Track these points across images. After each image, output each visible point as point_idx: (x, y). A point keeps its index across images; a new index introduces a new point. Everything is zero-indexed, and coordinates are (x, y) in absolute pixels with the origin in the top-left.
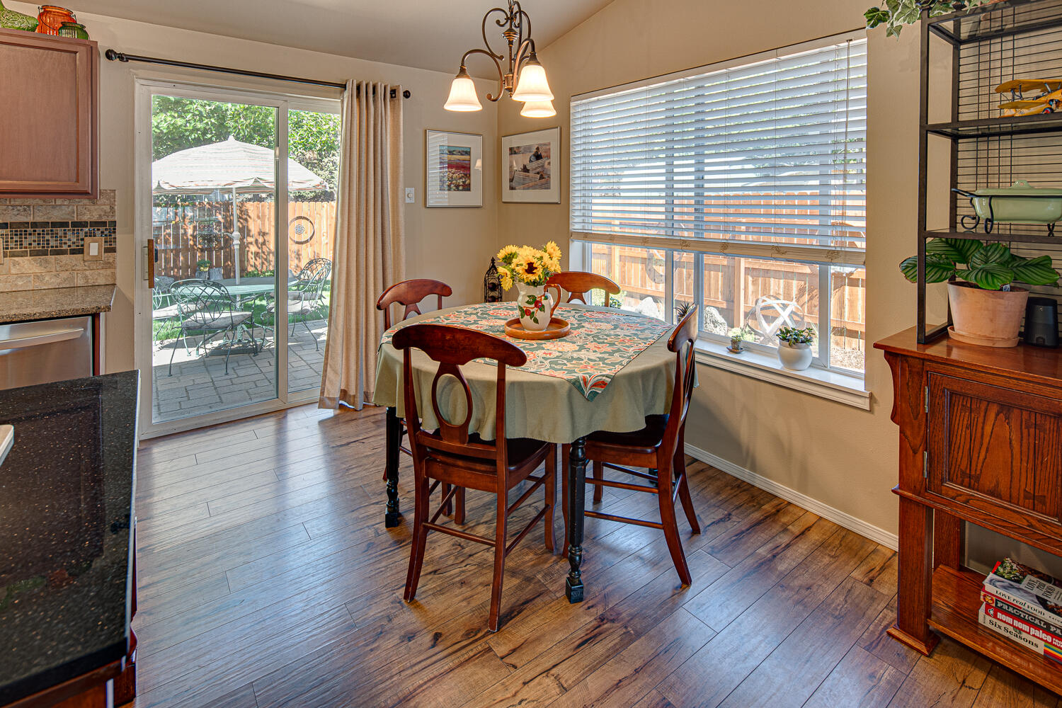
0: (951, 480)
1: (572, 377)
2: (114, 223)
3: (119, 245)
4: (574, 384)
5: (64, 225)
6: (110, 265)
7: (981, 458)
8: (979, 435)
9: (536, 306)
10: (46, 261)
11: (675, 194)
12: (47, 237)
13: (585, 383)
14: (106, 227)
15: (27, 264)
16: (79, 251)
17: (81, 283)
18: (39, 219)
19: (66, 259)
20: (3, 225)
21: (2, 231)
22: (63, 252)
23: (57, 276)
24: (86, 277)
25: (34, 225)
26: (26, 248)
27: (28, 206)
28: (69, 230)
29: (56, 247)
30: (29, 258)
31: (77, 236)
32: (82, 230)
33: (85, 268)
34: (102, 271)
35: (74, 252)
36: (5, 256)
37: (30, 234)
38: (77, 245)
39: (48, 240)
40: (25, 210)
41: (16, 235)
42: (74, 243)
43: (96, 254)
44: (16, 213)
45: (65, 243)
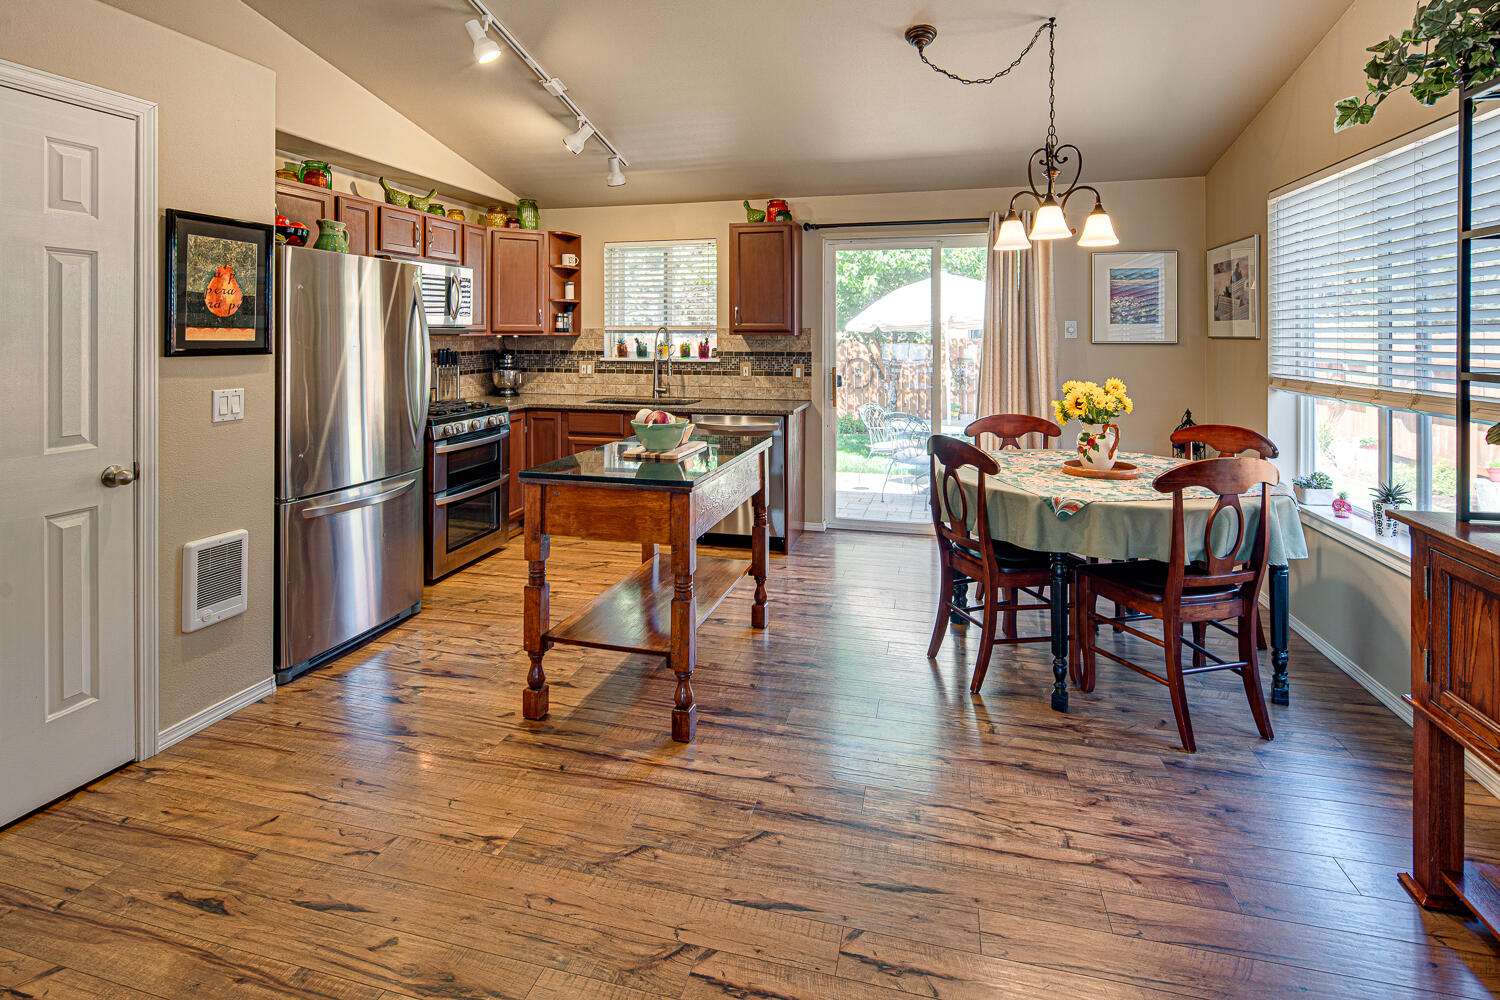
0: (1451, 689)
1: (1046, 495)
2: (810, 354)
3: (813, 371)
4: (1045, 501)
5: (782, 354)
6: (807, 386)
7: (1472, 661)
8: (1470, 632)
9: (1088, 444)
10: (773, 380)
11: (1395, 324)
12: (774, 363)
13: (1057, 502)
14: (805, 357)
15: (763, 381)
16: (790, 374)
17: (791, 397)
18: (769, 350)
19: (783, 379)
20: (751, 354)
21: (751, 358)
22: (779, 374)
23: (778, 391)
24: (794, 393)
25: (767, 354)
26: (762, 370)
27: (764, 340)
28: (785, 358)
29: (778, 370)
30: (764, 377)
31: (789, 363)
32: (792, 359)
33: (794, 386)
34: (803, 390)
35: (787, 374)
36: (752, 375)
37: (764, 361)
38: (789, 370)
39: (774, 365)
40: (762, 343)
41: (758, 361)
42: (787, 368)
43: (799, 376)
44: (758, 345)
45: (783, 368)
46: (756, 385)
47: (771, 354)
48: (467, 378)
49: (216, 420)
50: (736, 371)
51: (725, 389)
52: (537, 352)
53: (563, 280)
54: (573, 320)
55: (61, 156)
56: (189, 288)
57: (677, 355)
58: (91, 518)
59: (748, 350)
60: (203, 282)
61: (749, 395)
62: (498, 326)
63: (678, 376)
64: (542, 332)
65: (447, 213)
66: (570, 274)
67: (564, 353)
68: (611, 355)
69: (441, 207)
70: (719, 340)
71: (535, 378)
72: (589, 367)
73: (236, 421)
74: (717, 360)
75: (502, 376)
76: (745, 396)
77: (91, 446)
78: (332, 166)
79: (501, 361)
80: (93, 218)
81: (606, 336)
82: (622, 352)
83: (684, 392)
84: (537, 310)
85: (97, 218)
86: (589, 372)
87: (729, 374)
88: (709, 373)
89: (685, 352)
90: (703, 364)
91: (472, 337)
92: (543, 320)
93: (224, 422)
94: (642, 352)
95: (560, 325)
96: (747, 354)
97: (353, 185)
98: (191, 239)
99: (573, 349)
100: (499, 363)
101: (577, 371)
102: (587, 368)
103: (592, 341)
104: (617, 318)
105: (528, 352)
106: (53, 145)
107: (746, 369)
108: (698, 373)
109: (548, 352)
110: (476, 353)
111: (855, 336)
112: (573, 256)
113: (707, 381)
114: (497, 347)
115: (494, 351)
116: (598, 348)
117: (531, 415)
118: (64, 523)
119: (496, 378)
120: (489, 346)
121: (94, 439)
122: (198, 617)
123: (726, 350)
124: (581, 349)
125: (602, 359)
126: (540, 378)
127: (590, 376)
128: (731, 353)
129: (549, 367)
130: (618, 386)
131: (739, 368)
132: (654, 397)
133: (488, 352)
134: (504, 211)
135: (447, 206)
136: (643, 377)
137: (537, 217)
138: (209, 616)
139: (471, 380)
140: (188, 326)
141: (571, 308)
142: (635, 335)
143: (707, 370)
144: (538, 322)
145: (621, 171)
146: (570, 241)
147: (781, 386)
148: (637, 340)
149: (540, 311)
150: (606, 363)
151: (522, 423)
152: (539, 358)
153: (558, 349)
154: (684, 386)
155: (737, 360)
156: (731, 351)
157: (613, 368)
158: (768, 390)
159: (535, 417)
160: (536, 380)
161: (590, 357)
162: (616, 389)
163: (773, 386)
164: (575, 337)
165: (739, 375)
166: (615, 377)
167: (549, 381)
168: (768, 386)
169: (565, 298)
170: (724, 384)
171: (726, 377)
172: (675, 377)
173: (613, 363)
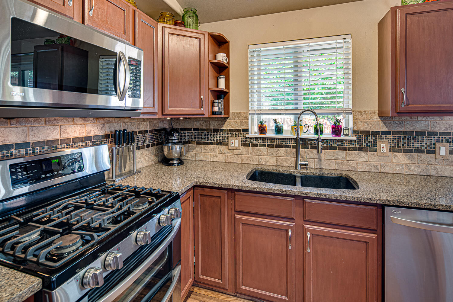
5: (422, 133)
10: (413, 157)
12: (413, 141)
15: (401, 157)
16: (433, 151)
17: (433, 173)
19: (424, 156)
20: (389, 133)
21: (388, 136)
22: (422, 152)
23: (419, 167)
24: (437, 169)
25: (406, 133)
26: (400, 147)
27: (402, 121)
28: (426, 137)
29: (418, 148)
30: (402, 153)
31: (431, 142)
32: (434, 138)
33: (436, 163)
34: (448, 167)
35: (429, 152)
36: (390, 151)
37: (403, 139)
38: (431, 148)
39: (413, 143)
40: (400, 124)
41: (396, 139)
42: (429, 146)
43: (444, 154)
44: (396, 125)
45: (423, 146)
46: (394, 161)
47: (411, 133)
48: (145, 151)
50: (373, 148)
51: (362, 163)
52: (196, 130)
53: (217, 73)
54: (224, 106)
57: (310, 134)
59: (385, 129)
61: (387, 170)
62: (168, 110)
63: (315, 151)
64: (204, 115)
66: (222, 69)
67: (216, 130)
68: (254, 131)
70: (355, 120)
71: (194, 148)
72: (237, 141)
74: (352, 138)
75: (170, 149)
76: (382, 170)
79: (169, 137)
81: (250, 117)
82: (262, 129)
83: (320, 164)
84: (200, 96)
86: (237, 145)
87: (366, 150)
88: (345, 149)
89: (319, 131)
90: (337, 140)
91: (147, 119)
92: (206, 104)
94: (279, 130)
95: (215, 109)
96: (384, 133)
99: (224, 128)
100: (168, 139)
101: (227, 144)
102: (235, 142)
103: (239, 122)
105: (189, 130)
107: (383, 146)
108: (335, 148)
109: (204, 130)
110: (151, 131)
112: (225, 55)
113: (344, 156)
114: (166, 126)
115: (164, 129)
116: (244, 127)
117: (198, 190)
119: (166, 149)
120: (161, 125)
123: (362, 129)
124: (230, 127)
125: (247, 136)
126: (198, 149)
127: (237, 149)
128: (367, 132)
129: (204, 141)
130: (261, 157)
131: (375, 145)
132: (296, 168)
133: (160, 130)
134: (173, 17)
139: (147, 153)
141: (223, 96)
143: (344, 146)
144: (201, 107)
146: (222, 43)
147: (422, 162)
148: (275, 121)
149: (202, 97)
150: (250, 138)
151: (190, 200)
152: (196, 134)
153: (212, 128)
154: (320, 159)
155: (374, 138)
156: (367, 130)
157: (257, 143)
158: (407, 166)
159: (202, 193)
160: (195, 151)
161: (237, 133)
162: (259, 159)
163: (413, 162)
164: (226, 119)
165: (376, 151)
166: (258, 150)
167: (204, 151)
168: (407, 161)
169: (218, 87)
170: (361, 159)
171: (362, 153)
172: (312, 152)
173: (256, 139)
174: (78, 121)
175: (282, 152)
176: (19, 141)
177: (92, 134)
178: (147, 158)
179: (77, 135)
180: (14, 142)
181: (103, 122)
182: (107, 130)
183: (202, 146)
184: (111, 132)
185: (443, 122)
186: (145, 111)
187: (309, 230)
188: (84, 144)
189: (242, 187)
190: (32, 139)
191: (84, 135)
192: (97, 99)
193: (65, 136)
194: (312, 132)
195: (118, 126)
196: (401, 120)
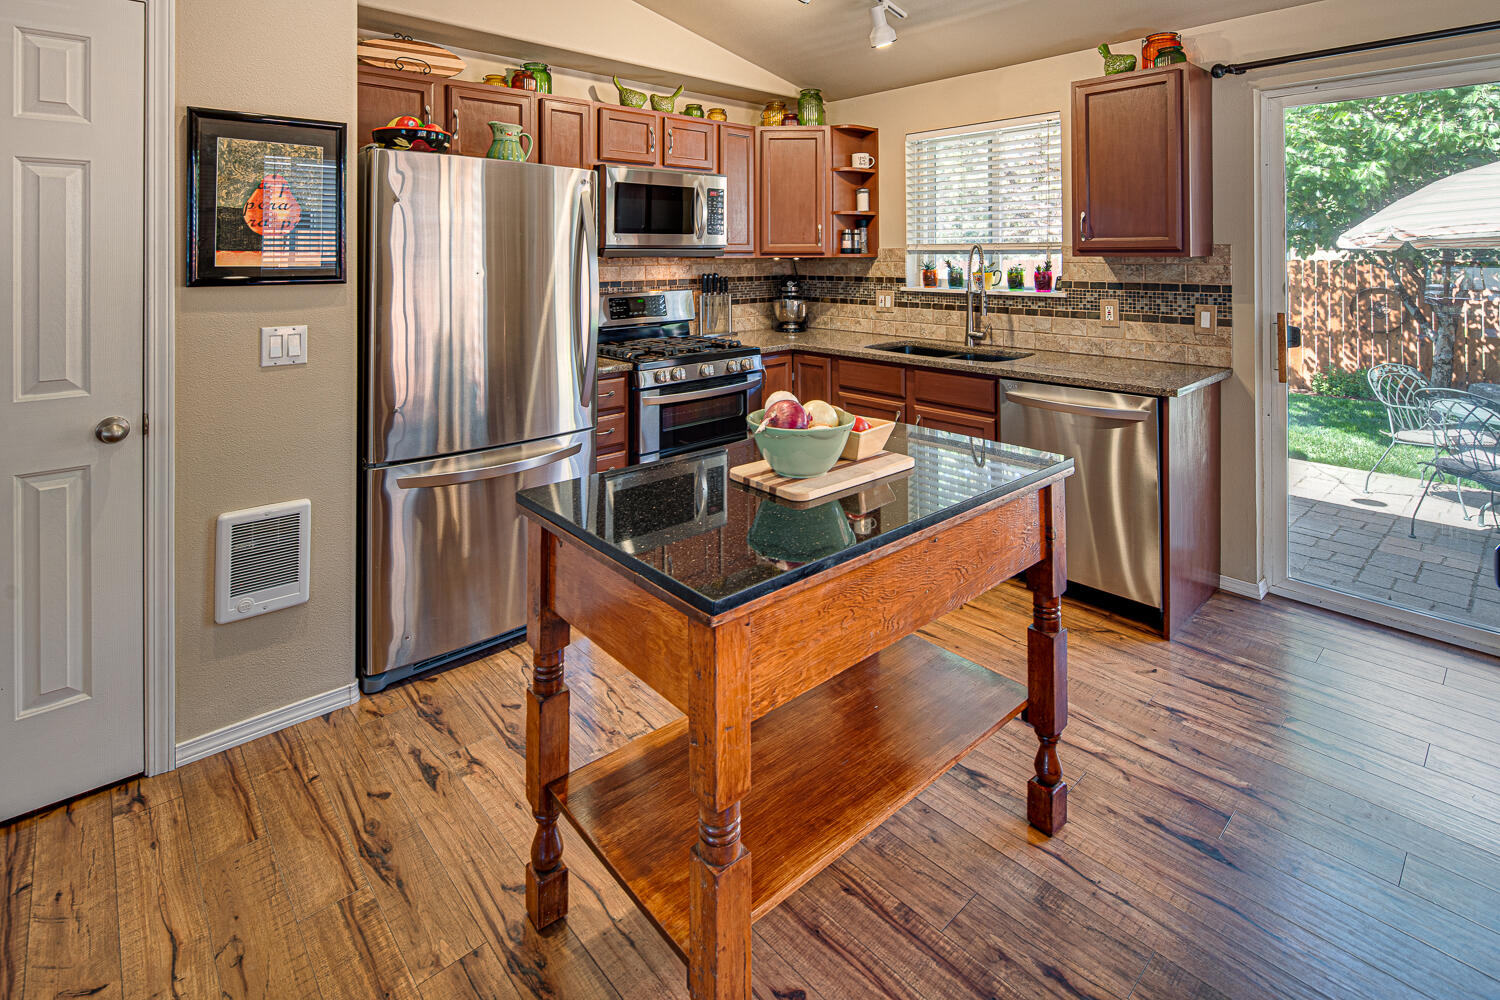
2: (1228, 289)
3: (1235, 318)
5: (1174, 287)
6: (1224, 342)
10: (1158, 329)
12: (1159, 301)
14: (1220, 294)
15: (1140, 330)
16: (1189, 320)
17: (1191, 359)
18: (1151, 281)
19: (1176, 328)
20: (1120, 286)
21: (1119, 292)
22: (1173, 320)
23: (1168, 347)
24: (1197, 354)
25: (1146, 286)
26: (1138, 311)
27: (1141, 265)
28: (1179, 295)
29: (1167, 313)
30: (1141, 323)
31: (1189, 303)
32: (1193, 295)
33: (1198, 342)
34: (1215, 349)
35: (1184, 321)
36: (1121, 319)
37: (1142, 297)
38: (1188, 314)
39: (1159, 305)
40: (1137, 270)
41: (1130, 297)
42: (1184, 310)
43: (1208, 326)
44: (1130, 272)
45: (1176, 310)
46: (1128, 336)
47: (1155, 287)
48: (748, 307)
49: (265, 364)
50: (1094, 313)
51: (1075, 339)
52: (830, 278)
53: (854, 186)
54: (867, 238)
55: (39, 49)
56: (220, 203)
57: (1004, 288)
58: (84, 478)
59: (1113, 279)
60: (241, 195)
61: (1116, 352)
62: (771, 246)
63: (1004, 316)
64: (822, 254)
65: (706, 114)
66: (864, 179)
67: (859, 279)
68: (914, 283)
69: (699, 108)
70: (1065, 264)
71: (828, 310)
72: (888, 298)
73: (295, 365)
74: (1062, 294)
75: (783, 307)
76: (1108, 352)
77: (82, 393)
78: (552, 67)
79: (785, 289)
80: (86, 121)
81: (910, 258)
82: (930, 279)
83: (1013, 340)
84: (817, 226)
85: (90, 121)
86: (888, 305)
87: (1083, 316)
88: (1050, 314)
89: (1015, 281)
90: (1040, 299)
91: (746, 260)
92: (826, 237)
93: (276, 367)
94: (954, 280)
95: (847, 244)
96: (1112, 286)
97: (592, 90)
98: (222, 143)
99: (870, 275)
100: (781, 292)
101: (874, 303)
102: (885, 299)
103: (892, 265)
104: (926, 234)
105: (820, 278)
106: (29, 37)
107: (1110, 309)
108: (1033, 313)
109: (841, 279)
110: (758, 278)
111: (1366, 255)
112: (868, 155)
113: (1048, 325)
114: (776, 272)
115: (782, 276)
116: (898, 275)
117: (798, 358)
118: (43, 486)
119: (779, 309)
120: (766, 270)
121: (87, 387)
122: (230, 608)
123: (1077, 280)
124: (879, 275)
125: (903, 289)
126: (833, 310)
127: (888, 311)
128: (1084, 284)
129: (842, 297)
130: (923, 326)
131: (1097, 308)
132: (966, 344)
133: (775, 278)
134: (783, 107)
135: (707, 106)
136: (956, 315)
137: (821, 112)
138: (248, 607)
139: (752, 310)
140: (219, 249)
141: (864, 222)
142: (947, 257)
143: (1048, 309)
144: (817, 241)
145: (889, 23)
146: (863, 137)
147: (1174, 340)
148: (948, 264)
149: (820, 227)
150: (909, 293)
151: (787, 369)
152: (830, 285)
153: (853, 275)
154: (1012, 331)
155: (1096, 295)
156: (1085, 280)
157: (918, 301)
158: (1150, 346)
159: (803, 362)
160: (829, 313)
161: (889, 285)
162: (921, 329)
163: (1159, 338)
164: (873, 259)
165: (1098, 318)
166: (919, 314)
167: (843, 314)
168: (1149, 338)
169: (856, 209)
170: (1074, 332)
171: (1077, 321)
172: (999, 318)
173: (916, 294)
174: (662, 261)
175: (955, 317)
176: (614, 280)
177: (677, 277)
178: (752, 319)
179: (661, 278)
180: (609, 280)
181: (689, 263)
182: (694, 274)
183: (839, 305)
184: (699, 276)
185: (1208, 266)
186: (729, 248)
187: (919, 412)
188: (668, 288)
189: (844, 352)
190: (623, 279)
191: (668, 278)
192: (681, 238)
193: (650, 278)
194: (1005, 282)
195: (708, 269)
196: (1139, 262)
